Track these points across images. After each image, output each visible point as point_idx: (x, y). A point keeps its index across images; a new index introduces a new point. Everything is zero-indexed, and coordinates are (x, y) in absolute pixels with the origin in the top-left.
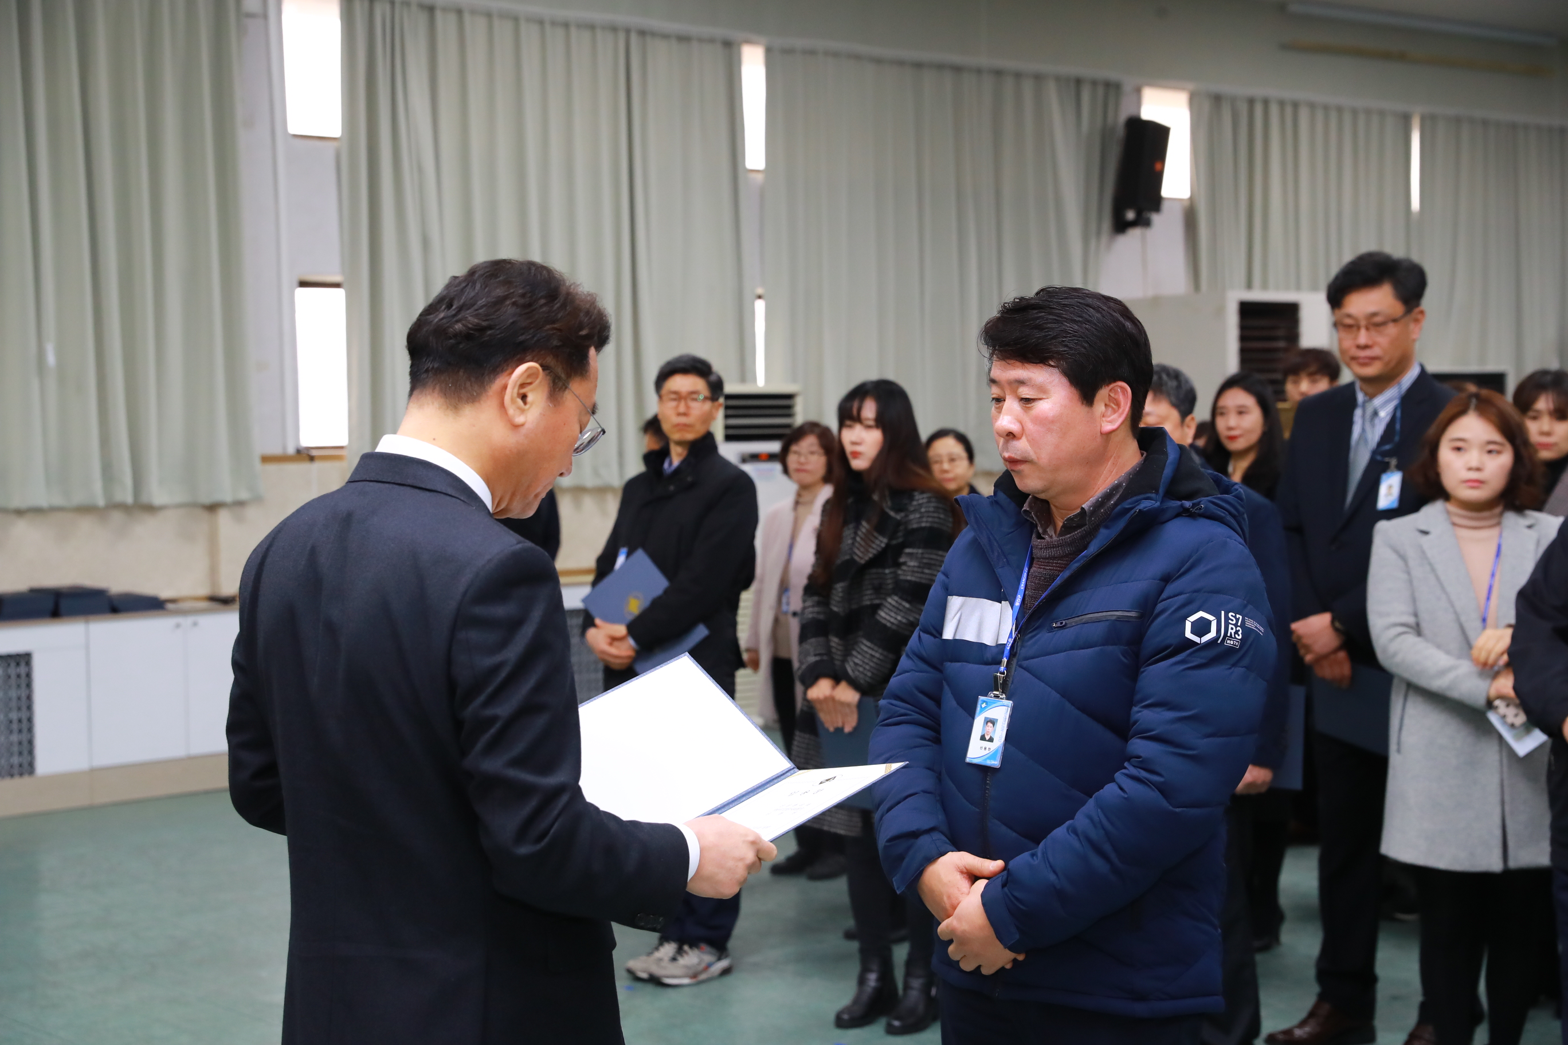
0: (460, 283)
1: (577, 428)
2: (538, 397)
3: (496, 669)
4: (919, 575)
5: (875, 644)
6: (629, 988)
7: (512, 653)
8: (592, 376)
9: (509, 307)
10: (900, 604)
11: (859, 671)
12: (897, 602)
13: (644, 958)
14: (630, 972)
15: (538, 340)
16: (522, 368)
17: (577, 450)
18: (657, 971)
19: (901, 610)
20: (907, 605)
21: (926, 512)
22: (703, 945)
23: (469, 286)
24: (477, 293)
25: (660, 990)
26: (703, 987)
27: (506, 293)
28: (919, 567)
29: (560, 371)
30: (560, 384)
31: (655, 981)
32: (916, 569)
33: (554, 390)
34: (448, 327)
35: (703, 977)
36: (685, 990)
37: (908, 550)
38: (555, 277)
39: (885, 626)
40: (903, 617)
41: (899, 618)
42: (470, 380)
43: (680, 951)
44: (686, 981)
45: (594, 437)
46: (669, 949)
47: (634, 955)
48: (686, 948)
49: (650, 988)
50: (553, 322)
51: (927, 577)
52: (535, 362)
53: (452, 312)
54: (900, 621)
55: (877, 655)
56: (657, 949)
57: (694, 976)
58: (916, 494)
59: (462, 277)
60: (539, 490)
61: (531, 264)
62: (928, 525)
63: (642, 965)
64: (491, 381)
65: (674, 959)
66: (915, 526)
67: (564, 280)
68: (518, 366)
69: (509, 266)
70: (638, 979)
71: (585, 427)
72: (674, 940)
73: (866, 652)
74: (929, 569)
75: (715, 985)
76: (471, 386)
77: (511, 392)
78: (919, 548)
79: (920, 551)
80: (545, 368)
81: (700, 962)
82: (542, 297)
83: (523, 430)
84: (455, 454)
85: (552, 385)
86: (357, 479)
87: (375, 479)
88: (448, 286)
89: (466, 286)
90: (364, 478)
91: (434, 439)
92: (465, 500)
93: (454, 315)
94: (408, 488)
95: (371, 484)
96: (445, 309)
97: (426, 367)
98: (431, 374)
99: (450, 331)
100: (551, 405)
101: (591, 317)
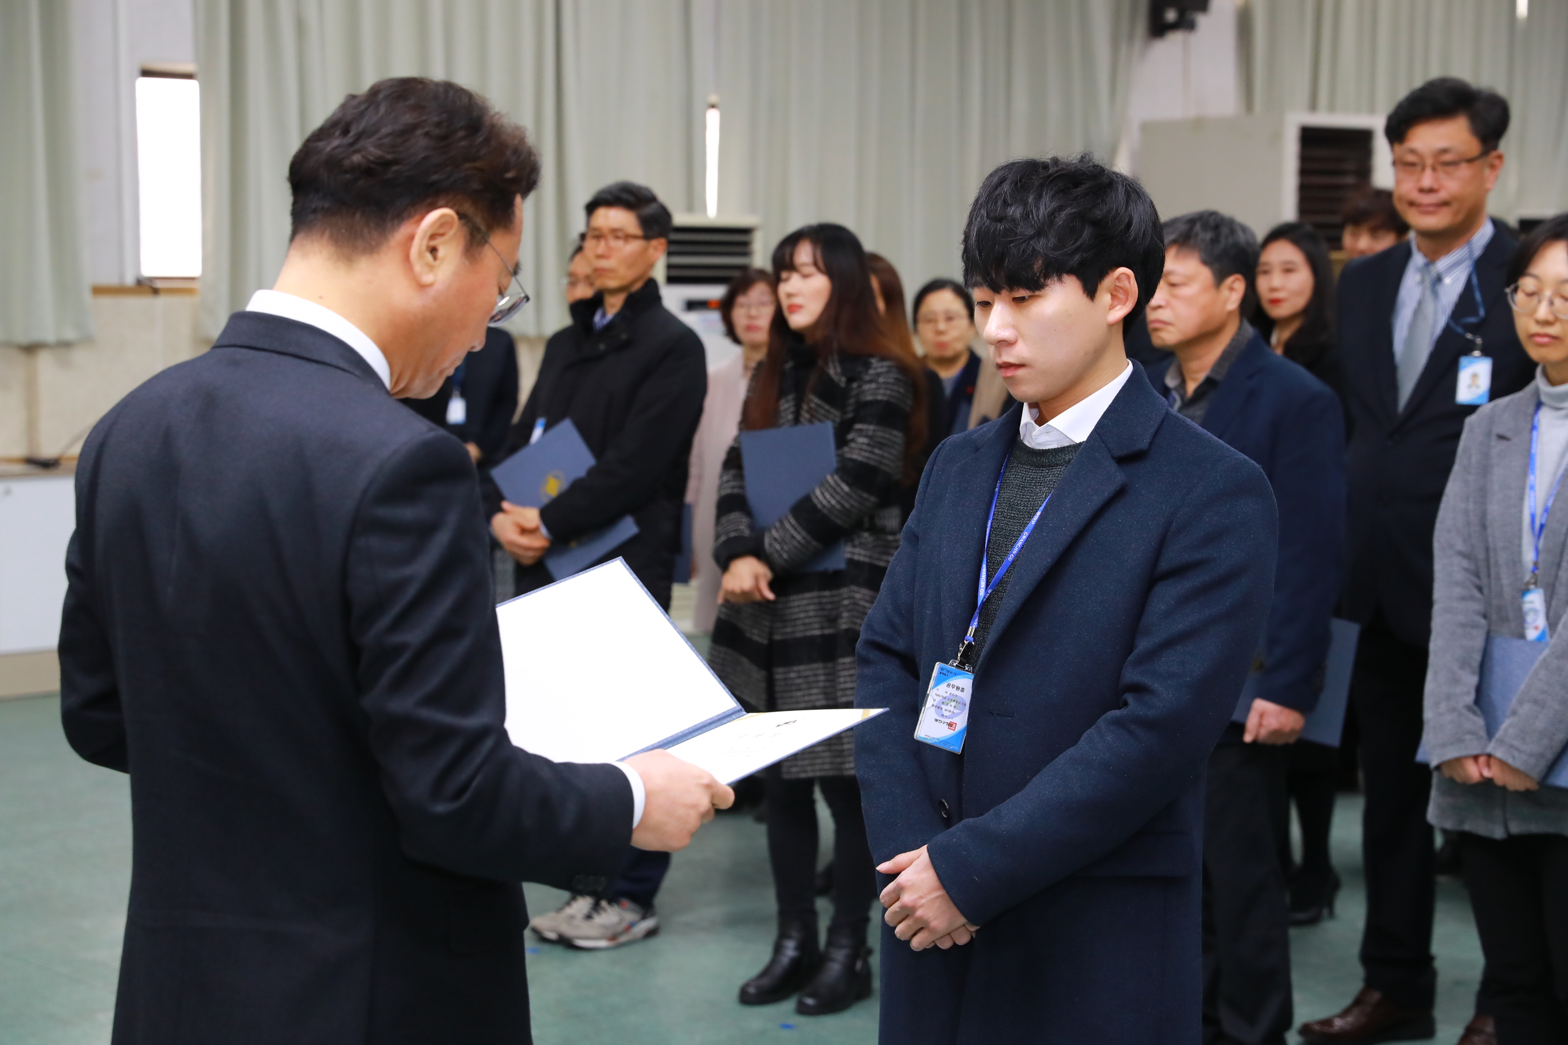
0: (360, 104)
1: (497, 292)
2: (451, 252)
3: (402, 585)
4: (867, 454)
6: (534, 951)
7: (423, 566)
8: (515, 228)
9: (420, 138)
10: (838, 485)
12: (836, 482)
13: (552, 915)
14: (536, 931)
15: (455, 181)
16: (434, 215)
17: (496, 318)
18: (568, 931)
19: (838, 493)
20: (846, 488)
21: (883, 383)
23: (371, 109)
24: (381, 118)
25: (570, 955)
26: (624, 951)
27: (417, 121)
28: (868, 445)
29: (479, 221)
30: (479, 237)
31: (565, 943)
32: (864, 447)
33: (471, 245)
34: (344, 158)
35: (623, 939)
37: (858, 426)
38: (476, 103)
42: (367, 225)
43: (596, 907)
44: (603, 943)
45: (516, 302)
46: (583, 905)
48: (604, 903)
49: (559, 951)
50: (474, 160)
51: (876, 457)
52: (451, 207)
53: (348, 140)
55: (798, 537)
56: (568, 904)
57: (613, 937)
58: (874, 361)
59: (361, 96)
61: (449, 86)
62: (885, 398)
63: (550, 924)
64: (394, 229)
65: (589, 917)
66: (869, 398)
67: (488, 108)
68: (428, 212)
69: (420, 86)
70: (546, 941)
71: (505, 289)
72: (590, 894)
74: (880, 449)
75: (639, 949)
76: (369, 233)
77: (419, 244)
78: (870, 423)
79: (872, 427)
80: (461, 216)
81: (621, 920)
82: (461, 128)
83: (432, 292)
84: (348, 317)
85: (468, 237)
86: (225, 344)
87: (248, 345)
88: (343, 106)
89: (367, 109)
90: (234, 342)
91: (321, 297)
92: (360, 376)
93: (352, 144)
94: (290, 357)
95: (243, 350)
96: (340, 135)
97: (312, 206)
98: (319, 216)
99: (347, 163)
100: (466, 263)
101: (519, 156)
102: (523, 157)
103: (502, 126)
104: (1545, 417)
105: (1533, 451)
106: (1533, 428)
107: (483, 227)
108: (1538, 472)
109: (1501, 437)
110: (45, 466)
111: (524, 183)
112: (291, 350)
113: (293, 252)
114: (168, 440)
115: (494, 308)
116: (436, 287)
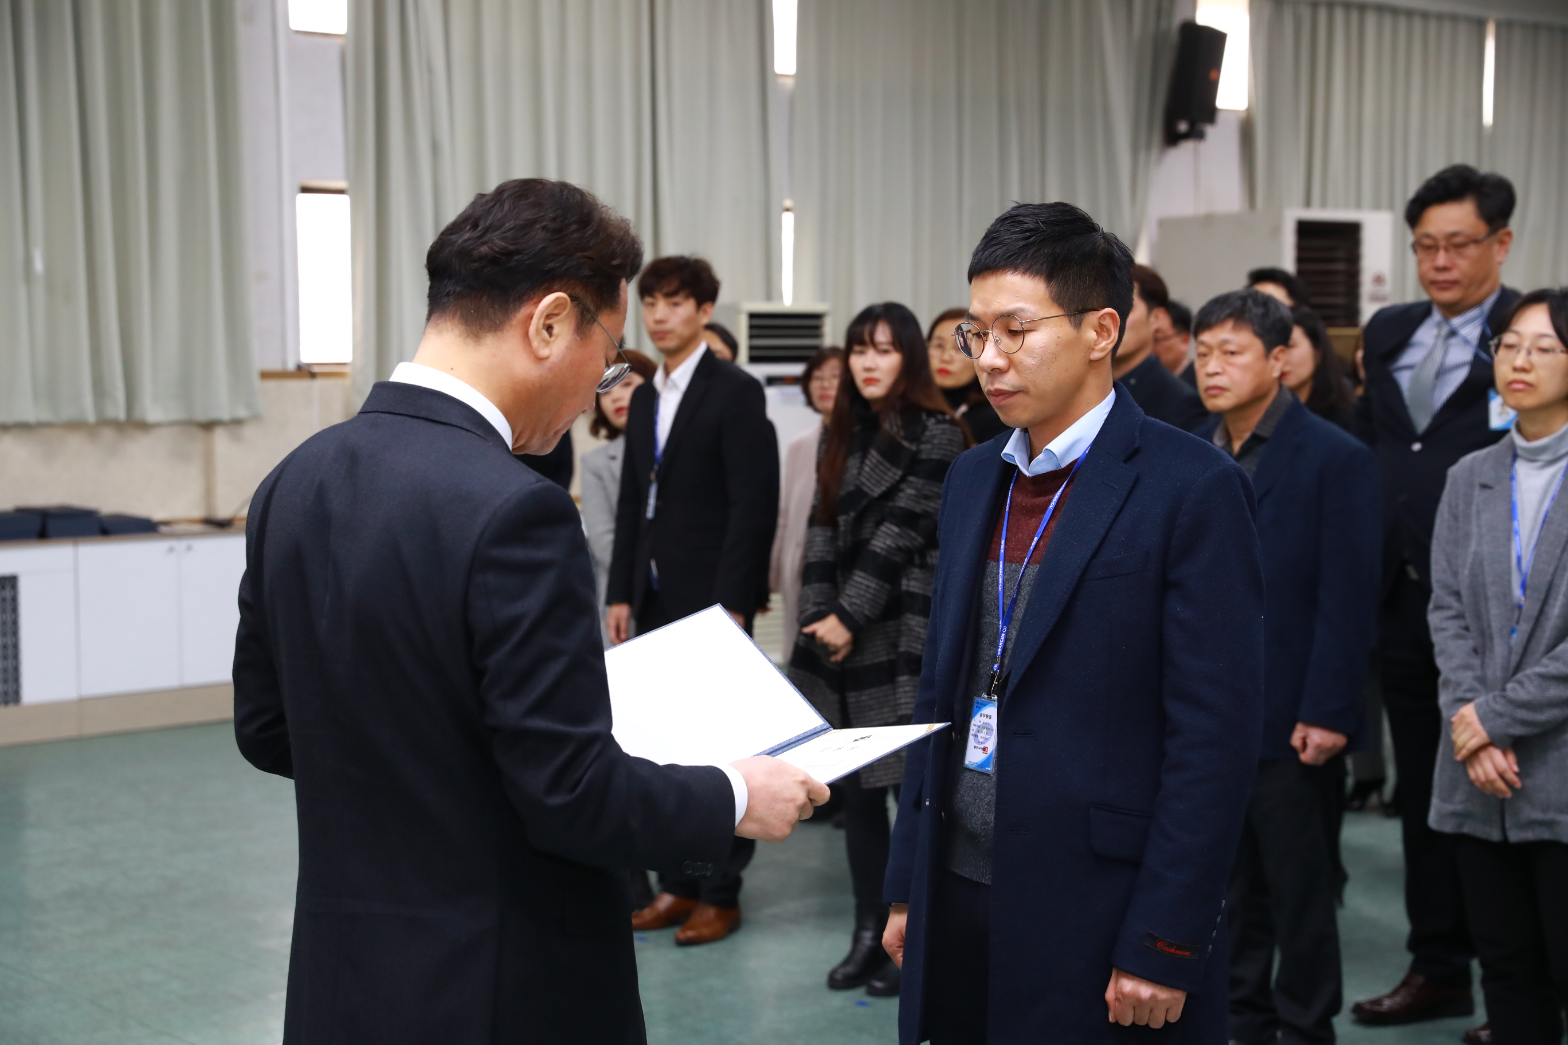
0: (487, 202)
1: (604, 362)
2: (564, 329)
4: (914, 504)
5: (870, 574)
8: (620, 310)
9: (539, 231)
10: (890, 529)
15: (568, 269)
16: (550, 298)
17: (603, 386)
21: (939, 443)
23: (497, 205)
24: (505, 215)
27: (536, 216)
29: (589, 302)
32: (912, 497)
34: (473, 249)
41: (888, 542)
42: (493, 307)
45: (620, 372)
50: (585, 250)
52: (564, 292)
54: (889, 546)
55: (873, 585)
59: (488, 195)
62: (938, 457)
64: (516, 309)
68: (544, 296)
73: (860, 583)
74: (926, 500)
76: (494, 313)
77: (536, 323)
80: (573, 298)
83: (548, 364)
84: (474, 385)
85: (580, 317)
86: (368, 410)
87: (388, 411)
88: (474, 204)
89: (493, 206)
90: (375, 410)
91: (452, 369)
92: (482, 435)
93: (481, 237)
94: (422, 421)
95: (383, 415)
96: (470, 229)
97: (447, 290)
98: (451, 299)
99: (475, 253)
100: (577, 338)
101: (624, 246)
102: (627, 246)
103: (609, 219)
104: (1522, 469)
105: (1514, 499)
106: (1512, 478)
107: (592, 308)
108: (1520, 517)
109: (1484, 487)
110: (220, 525)
111: (628, 268)
112: (423, 414)
113: (429, 330)
114: (321, 493)
115: (601, 377)
116: (552, 359)
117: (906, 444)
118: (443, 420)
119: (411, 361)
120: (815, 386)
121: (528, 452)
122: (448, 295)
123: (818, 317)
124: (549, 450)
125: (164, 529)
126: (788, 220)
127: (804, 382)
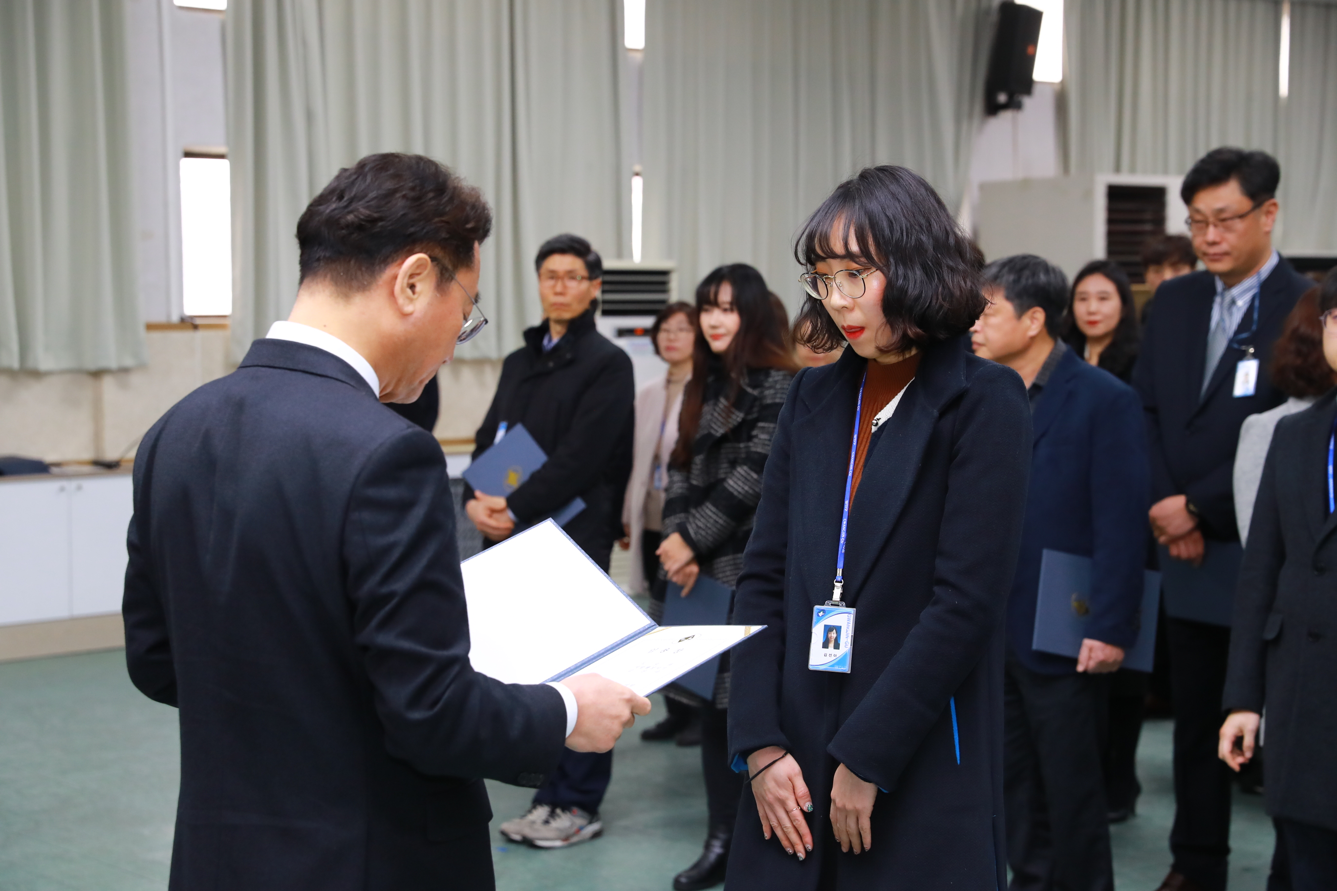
0: (351, 175)
1: (462, 316)
2: (426, 287)
3: (387, 550)
4: (768, 448)
5: (720, 511)
6: (503, 850)
7: (404, 533)
8: (475, 267)
9: (400, 200)
10: (749, 474)
11: (701, 534)
12: (746, 471)
13: (517, 820)
14: (504, 834)
15: (427, 232)
16: (412, 259)
17: (462, 338)
18: (530, 833)
19: (748, 480)
20: (755, 476)
21: (781, 389)
22: (575, 809)
23: (361, 177)
24: (369, 185)
26: (575, 850)
27: (397, 186)
28: (769, 440)
29: (447, 262)
30: (447, 275)
31: (528, 843)
32: (766, 442)
33: (441, 281)
34: (340, 218)
35: (575, 839)
36: (557, 853)
37: (760, 424)
38: (441, 172)
39: (731, 494)
40: (750, 487)
41: (746, 488)
42: (360, 269)
43: (552, 814)
44: (558, 843)
45: (477, 325)
46: (542, 812)
47: (508, 818)
48: (558, 811)
49: (523, 850)
50: (441, 215)
52: (425, 253)
53: (343, 203)
54: (747, 492)
56: (530, 811)
57: (566, 839)
58: (772, 371)
59: (351, 169)
60: (424, 376)
61: (419, 159)
63: (515, 827)
64: (382, 271)
65: (546, 822)
66: (769, 401)
67: (450, 174)
68: (407, 257)
70: (511, 841)
71: (469, 315)
72: (547, 804)
73: (710, 517)
76: (362, 275)
77: (401, 282)
78: (770, 422)
79: (771, 425)
80: (433, 259)
81: (572, 825)
82: (431, 191)
83: (412, 319)
84: (346, 340)
85: (439, 275)
86: (249, 365)
87: (267, 364)
88: (338, 177)
89: (356, 179)
90: (256, 363)
91: (325, 326)
92: (355, 385)
93: (346, 207)
94: (300, 373)
95: (263, 369)
96: (336, 200)
97: (317, 256)
98: (322, 263)
99: (343, 221)
100: (438, 295)
101: (476, 211)
102: (479, 211)
103: (462, 188)
107: (450, 267)
110: (110, 466)
111: (481, 231)
112: (301, 367)
113: (302, 292)
114: (207, 438)
115: (460, 330)
116: (416, 315)
117: (749, 390)
118: (319, 372)
119: (286, 319)
120: (662, 337)
121: (394, 401)
122: (318, 260)
123: (665, 273)
124: (414, 399)
125: (54, 470)
126: (637, 184)
127: (653, 333)
